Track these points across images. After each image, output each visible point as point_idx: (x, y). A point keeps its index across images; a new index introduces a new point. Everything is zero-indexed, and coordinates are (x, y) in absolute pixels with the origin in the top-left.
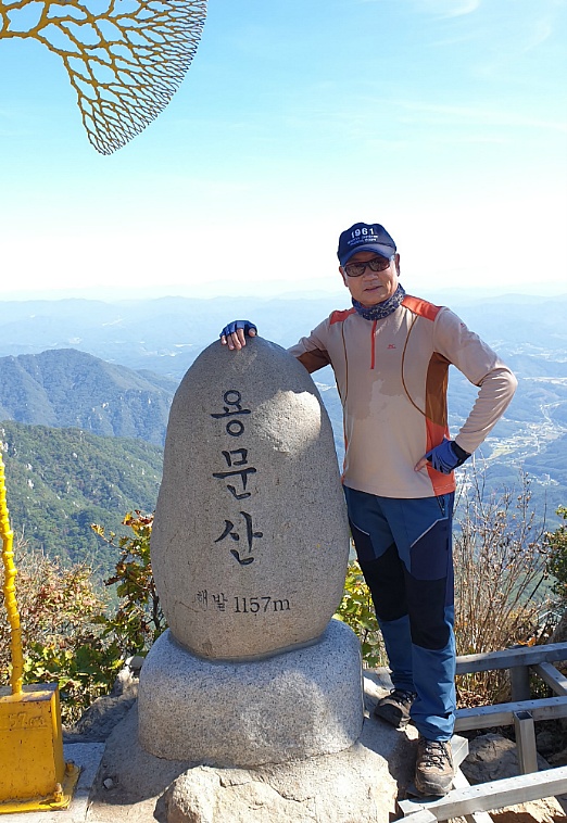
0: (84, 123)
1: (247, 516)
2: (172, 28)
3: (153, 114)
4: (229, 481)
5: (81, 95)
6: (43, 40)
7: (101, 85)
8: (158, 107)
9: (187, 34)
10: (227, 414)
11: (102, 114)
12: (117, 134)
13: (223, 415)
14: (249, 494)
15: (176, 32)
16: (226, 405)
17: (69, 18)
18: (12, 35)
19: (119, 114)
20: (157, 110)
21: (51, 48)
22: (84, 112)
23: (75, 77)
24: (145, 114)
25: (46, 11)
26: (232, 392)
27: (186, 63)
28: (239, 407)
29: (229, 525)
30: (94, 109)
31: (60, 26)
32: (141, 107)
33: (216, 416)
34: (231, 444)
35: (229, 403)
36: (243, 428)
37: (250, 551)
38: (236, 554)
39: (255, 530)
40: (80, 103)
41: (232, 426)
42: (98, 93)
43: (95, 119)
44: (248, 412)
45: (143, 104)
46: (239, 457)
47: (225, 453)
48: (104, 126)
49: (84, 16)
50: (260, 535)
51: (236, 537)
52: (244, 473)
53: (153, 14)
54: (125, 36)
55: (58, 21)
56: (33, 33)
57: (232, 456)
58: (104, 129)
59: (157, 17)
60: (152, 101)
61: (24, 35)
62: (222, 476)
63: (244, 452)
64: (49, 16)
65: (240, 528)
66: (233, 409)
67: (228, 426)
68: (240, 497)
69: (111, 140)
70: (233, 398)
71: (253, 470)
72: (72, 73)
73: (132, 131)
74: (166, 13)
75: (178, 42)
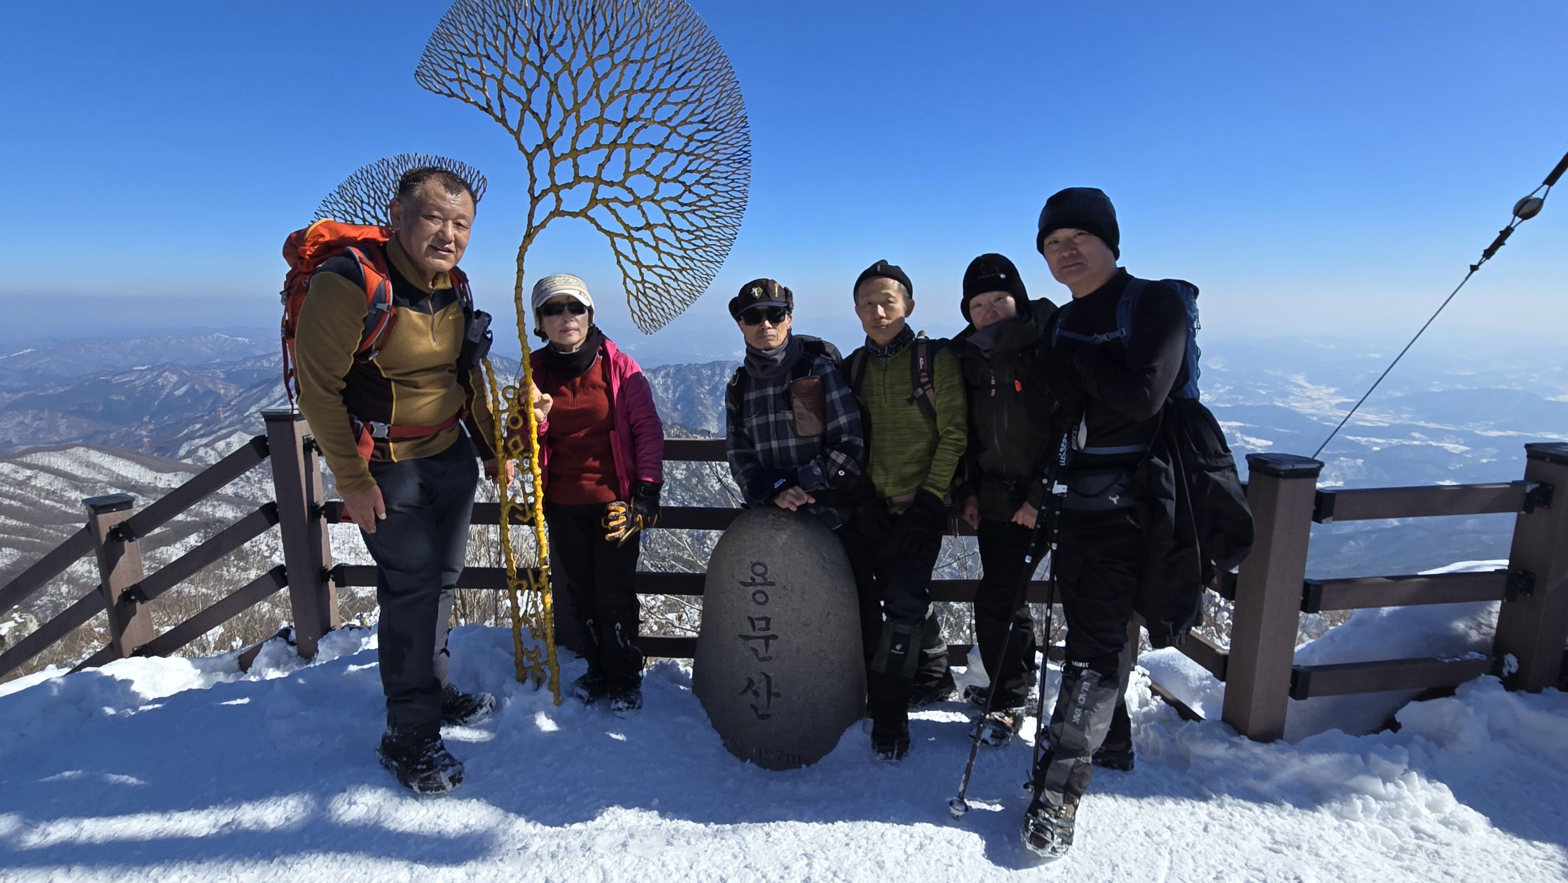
0: (629, 302)
1: (767, 677)
2: (713, 212)
3: (693, 297)
4: (751, 643)
5: (626, 275)
6: (592, 220)
7: (646, 267)
8: (697, 291)
9: (727, 219)
10: (753, 583)
11: (644, 294)
12: (658, 315)
13: (750, 584)
14: (771, 658)
15: (718, 217)
16: (753, 575)
17: (616, 199)
18: (564, 214)
19: (660, 294)
20: (696, 293)
21: (599, 228)
22: (628, 292)
23: (621, 258)
24: (685, 297)
25: (595, 191)
26: (758, 564)
27: (725, 248)
28: (765, 579)
29: (751, 682)
30: (638, 290)
31: (608, 207)
32: (681, 290)
33: (744, 584)
34: (757, 611)
35: (755, 574)
36: (767, 600)
37: (769, 707)
38: (755, 709)
39: (773, 690)
40: (625, 283)
41: (758, 596)
42: (641, 274)
43: (637, 298)
44: (773, 584)
45: (683, 286)
46: (763, 624)
47: (751, 620)
48: (646, 306)
49: (630, 198)
50: (778, 695)
51: (756, 694)
52: (767, 639)
53: (696, 199)
54: (669, 218)
55: (606, 202)
56: (583, 213)
57: (756, 622)
58: (647, 310)
59: (700, 201)
60: (692, 285)
61: (574, 215)
62: (747, 638)
63: (767, 620)
64: (598, 197)
65: (761, 685)
66: (759, 580)
67: (754, 594)
68: (763, 659)
69: (652, 320)
70: (760, 569)
71: (775, 637)
72: (618, 253)
73: (673, 313)
74: (708, 197)
75: (719, 227)
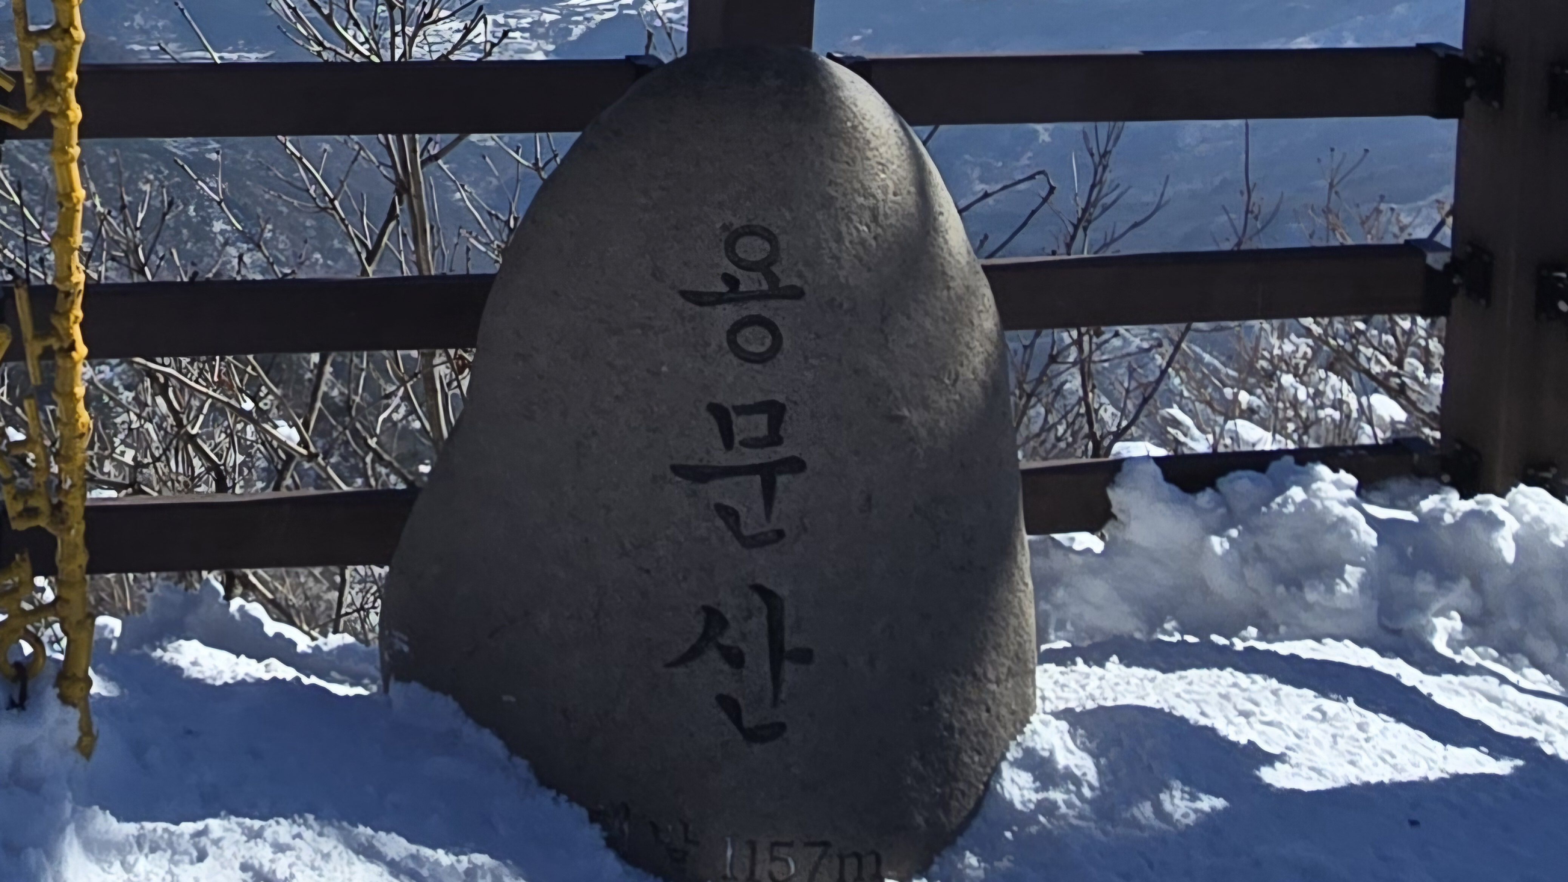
1: (769, 597)
4: (722, 492)
10: (735, 296)
13: (723, 299)
14: (782, 534)
16: (732, 269)
26: (750, 231)
28: (773, 279)
29: (714, 619)
33: (697, 298)
34: (739, 384)
35: (738, 263)
37: (776, 700)
38: (731, 710)
39: (792, 641)
41: (747, 334)
44: (796, 293)
46: (760, 424)
47: (720, 414)
50: (804, 656)
51: (734, 658)
52: (768, 469)
57: (739, 422)
62: (702, 474)
63: (775, 411)
65: (749, 631)
67: (733, 332)
68: (753, 542)
70: (754, 249)
71: (796, 465)
